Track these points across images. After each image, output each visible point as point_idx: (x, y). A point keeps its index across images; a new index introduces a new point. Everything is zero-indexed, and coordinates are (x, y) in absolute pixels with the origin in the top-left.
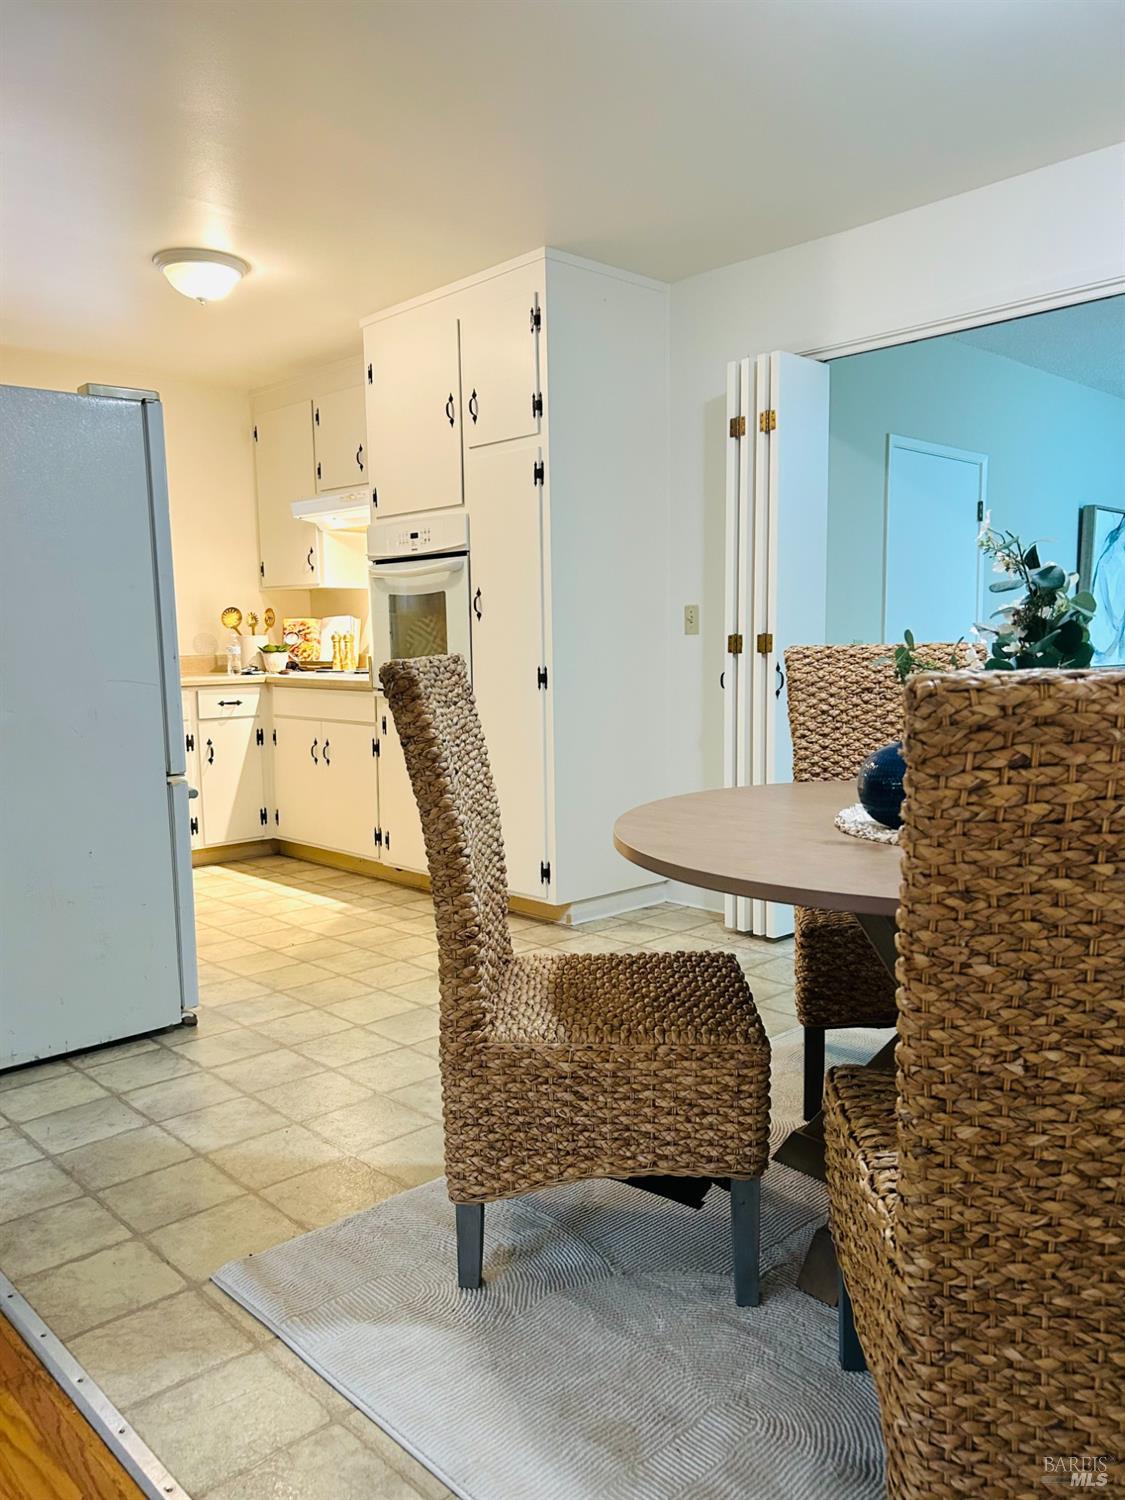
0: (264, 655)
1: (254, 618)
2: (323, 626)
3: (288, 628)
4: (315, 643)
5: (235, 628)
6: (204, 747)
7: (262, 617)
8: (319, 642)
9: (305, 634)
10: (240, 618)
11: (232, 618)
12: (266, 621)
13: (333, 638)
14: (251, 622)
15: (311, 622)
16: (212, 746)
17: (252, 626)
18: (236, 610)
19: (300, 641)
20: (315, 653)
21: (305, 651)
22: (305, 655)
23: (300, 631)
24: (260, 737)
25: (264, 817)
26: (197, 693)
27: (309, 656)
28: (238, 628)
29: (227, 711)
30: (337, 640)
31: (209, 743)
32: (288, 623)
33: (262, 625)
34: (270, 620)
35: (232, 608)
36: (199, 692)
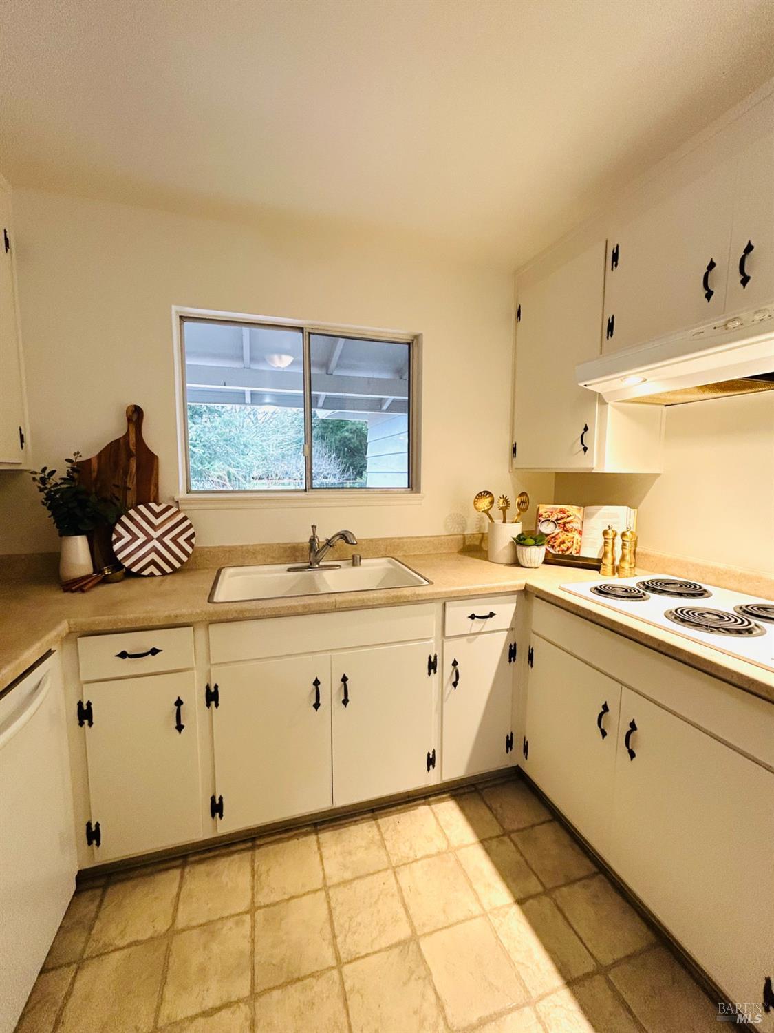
0: (519, 548)
1: (506, 501)
2: (586, 516)
3: (544, 515)
4: (577, 536)
5: (486, 512)
6: (448, 668)
7: (514, 502)
8: (580, 534)
9: (564, 524)
10: (492, 503)
11: (484, 504)
12: (519, 505)
13: (605, 533)
14: (502, 505)
15: (573, 510)
16: (457, 666)
17: (504, 510)
18: (488, 493)
19: (558, 530)
20: (575, 546)
21: (563, 542)
22: (564, 547)
23: (557, 520)
24: (512, 653)
25: (509, 744)
26: (445, 604)
27: (568, 548)
28: (490, 512)
29: (477, 625)
30: (611, 535)
31: (455, 664)
32: (544, 509)
33: (513, 509)
34: (523, 505)
35: (485, 492)
36: (447, 603)
